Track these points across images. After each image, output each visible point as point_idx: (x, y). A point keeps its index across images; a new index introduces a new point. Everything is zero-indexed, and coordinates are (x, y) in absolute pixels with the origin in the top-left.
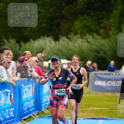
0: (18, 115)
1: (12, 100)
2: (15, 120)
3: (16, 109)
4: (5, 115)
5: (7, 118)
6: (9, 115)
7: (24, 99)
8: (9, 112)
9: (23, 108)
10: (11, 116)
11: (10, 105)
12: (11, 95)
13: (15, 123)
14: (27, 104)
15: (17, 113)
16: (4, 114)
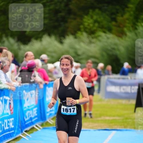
0: (19, 126)
1: (11, 109)
2: (15, 132)
3: (17, 119)
4: (3, 127)
5: (6, 130)
6: (9, 126)
7: (25, 108)
8: (8, 122)
9: (25, 118)
10: (10, 128)
11: (10, 114)
12: (10, 103)
13: (16, 135)
14: (29, 113)
15: (17, 124)
16: (3, 125)
